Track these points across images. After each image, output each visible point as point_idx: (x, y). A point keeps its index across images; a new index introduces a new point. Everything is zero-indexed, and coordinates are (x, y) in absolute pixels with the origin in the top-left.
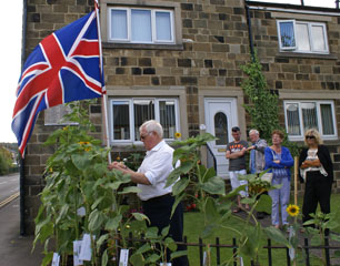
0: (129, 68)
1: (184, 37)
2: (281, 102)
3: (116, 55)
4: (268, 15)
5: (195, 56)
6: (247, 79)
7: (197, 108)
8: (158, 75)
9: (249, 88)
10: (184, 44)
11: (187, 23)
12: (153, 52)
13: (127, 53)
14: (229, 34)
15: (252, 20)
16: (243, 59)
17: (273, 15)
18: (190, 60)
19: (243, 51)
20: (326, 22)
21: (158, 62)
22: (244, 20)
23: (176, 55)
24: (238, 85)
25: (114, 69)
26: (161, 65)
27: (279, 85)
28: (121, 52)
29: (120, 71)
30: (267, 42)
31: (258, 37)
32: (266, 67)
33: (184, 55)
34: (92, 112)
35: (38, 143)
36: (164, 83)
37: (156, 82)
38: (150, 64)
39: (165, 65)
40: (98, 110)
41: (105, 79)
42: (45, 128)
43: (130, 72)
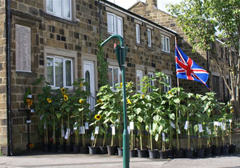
0: (55, 35)
1: (77, 17)
3: (50, 24)
4: (105, 8)
5: (80, 31)
8: (67, 42)
11: (78, 7)
12: (65, 25)
13: (54, 24)
16: (97, 37)
17: (107, 8)
18: (78, 34)
19: (97, 32)
20: (123, 18)
21: (67, 33)
22: (98, 11)
23: (73, 29)
24: (96, 54)
25: (49, 34)
26: (68, 35)
27: (107, 56)
28: (52, 22)
29: (51, 36)
30: (104, 26)
33: (77, 30)
34: (40, 64)
35: (16, 85)
36: (69, 48)
37: (66, 47)
38: (64, 34)
40: (42, 63)
41: (45, 40)
42: (19, 74)
43: (56, 37)
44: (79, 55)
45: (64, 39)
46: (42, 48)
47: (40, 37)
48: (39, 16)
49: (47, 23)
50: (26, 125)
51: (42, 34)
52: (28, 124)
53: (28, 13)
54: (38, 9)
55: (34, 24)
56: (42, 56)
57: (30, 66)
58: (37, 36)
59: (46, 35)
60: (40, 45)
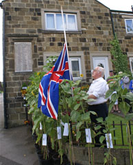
0: (56, 43)
1: (82, 27)
2: (128, 58)
3: (50, 36)
4: (120, 17)
5: (87, 36)
6: (112, 47)
7: (89, 62)
8: (70, 46)
9: (113, 52)
10: (82, 31)
11: (83, 21)
12: (68, 35)
13: (55, 36)
14: (103, 26)
15: (113, 19)
16: (110, 38)
17: (123, 16)
18: (85, 39)
19: (110, 34)
21: (70, 40)
22: (110, 19)
23: (78, 36)
24: (108, 50)
25: (49, 43)
26: (72, 41)
27: (127, 50)
28: (52, 35)
29: (52, 44)
30: (121, 29)
31: (116, 27)
32: (121, 41)
33: (83, 36)
34: (39, 65)
35: (12, 81)
36: (73, 50)
37: (70, 50)
39: (74, 41)
40: (41, 64)
41: (45, 48)
42: (16, 74)
43: (57, 45)
44: (87, 54)
46: (41, 54)
47: (38, 46)
48: (37, 33)
49: (46, 37)
50: (24, 108)
51: (41, 44)
53: (25, 33)
54: (36, 29)
55: (32, 39)
56: (42, 59)
57: (31, 68)
58: (35, 47)
59: (45, 44)
60: (39, 52)
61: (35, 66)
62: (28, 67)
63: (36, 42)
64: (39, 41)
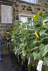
0: (26, 9)
1: (39, 2)
3: (22, 4)
5: (41, 8)
8: (33, 11)
10: (39, 4)
12: (32, 5)
13: (25, 4)
18: (40, 9)
21: (33, 8)
23: (37, 7)
25: (22, 8)
26: (33, 9)
28: (24, 4)
29: (23, 9)
33: (39, 7)
34: (16, 20)
36: (34, 14)
37: (32, 13)
38: (31, 8)
39: (34, 9)
41: (19, 10)
42: (2, 24)
43: (26, 10)
45: (31, 10)
46: (18, 14)
47: (16, 9)
49: (20, 4)
50: (7, 45)
51: (17, 8)
52: (8, 44)
55: (12, 4)
56: (18, 16)
57: (11, 21)
58: (14, 9)
59: (20, 8)
60: (16, 12)
61: (14, 20)
62: (9, 20)
63: (15, 6)
64: (16, 6)
